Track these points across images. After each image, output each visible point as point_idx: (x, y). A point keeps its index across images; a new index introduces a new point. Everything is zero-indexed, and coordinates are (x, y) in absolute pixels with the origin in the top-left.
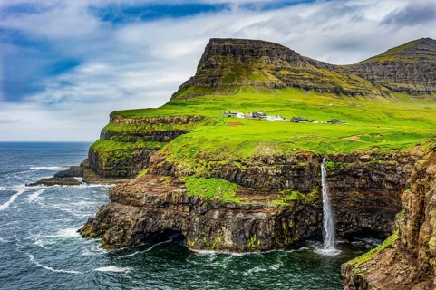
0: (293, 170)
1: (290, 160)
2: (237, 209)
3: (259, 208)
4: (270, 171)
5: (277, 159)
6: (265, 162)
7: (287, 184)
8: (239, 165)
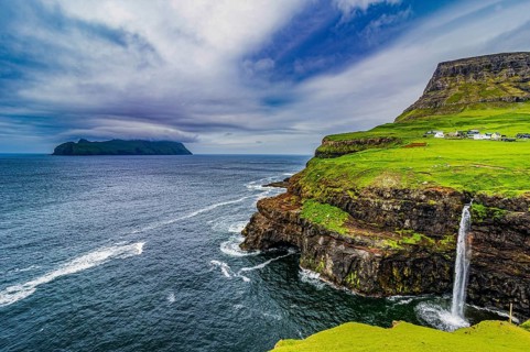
0: (418, 208)
1: (414, 196)
2: (340, 240)
3: (363, 245)
4: (384, 206)
5: (396, 192)
6: (380, 194)
7: (407, 223)
8: (351, 194)
